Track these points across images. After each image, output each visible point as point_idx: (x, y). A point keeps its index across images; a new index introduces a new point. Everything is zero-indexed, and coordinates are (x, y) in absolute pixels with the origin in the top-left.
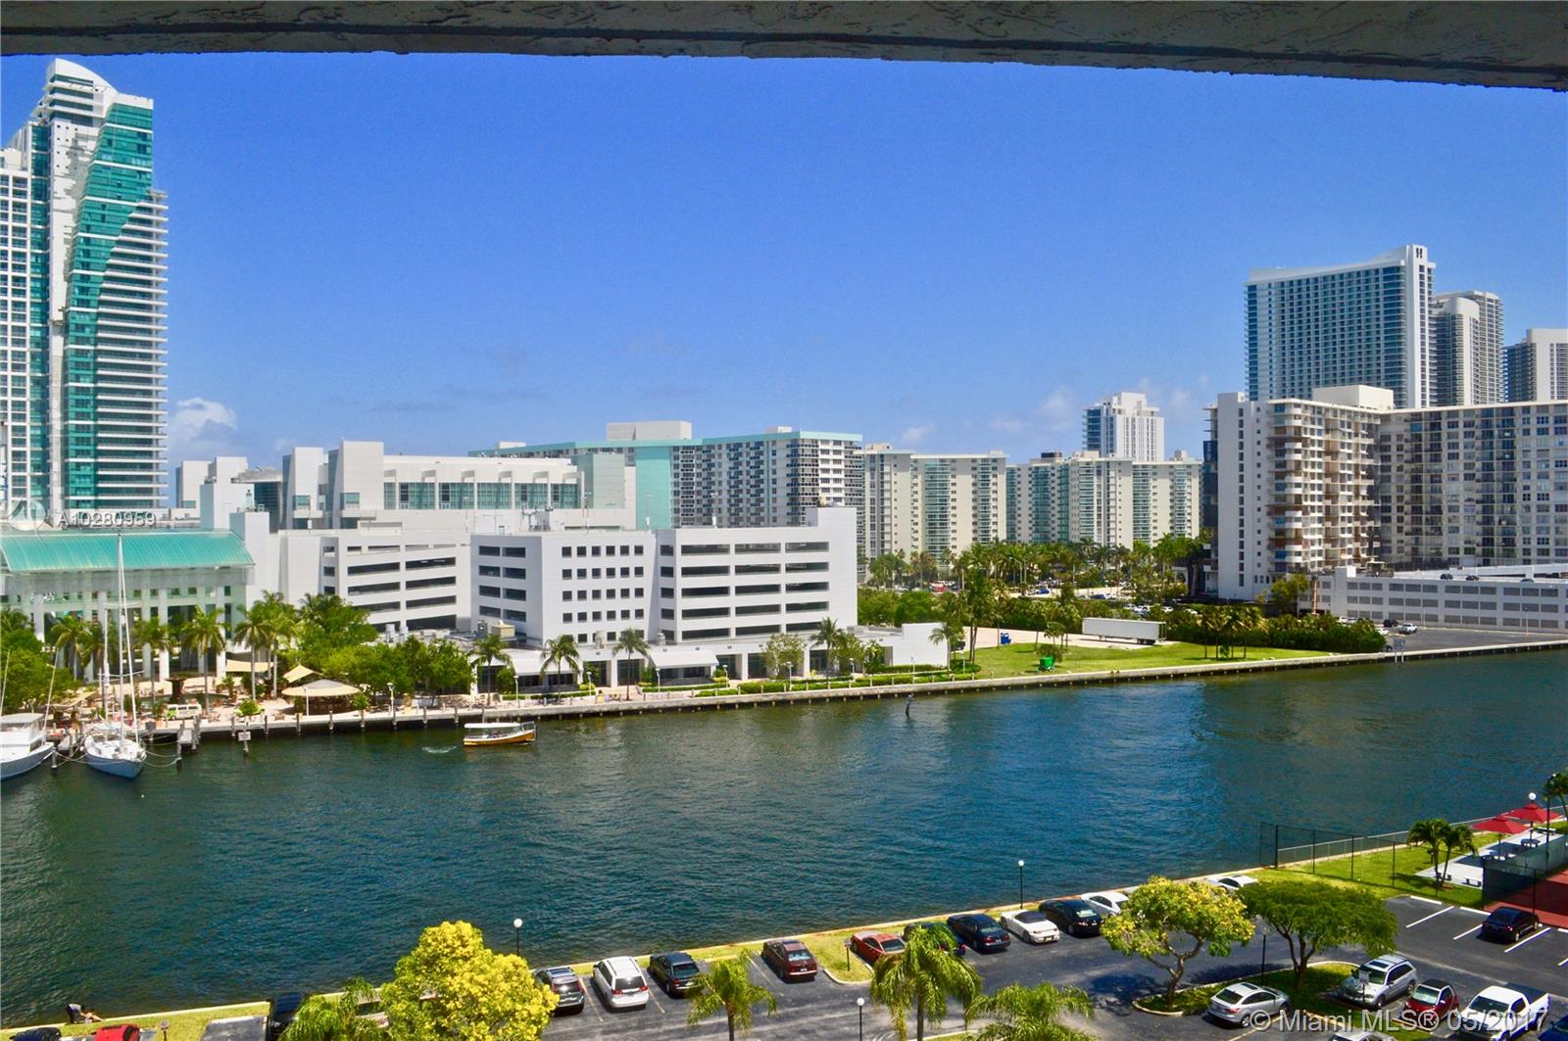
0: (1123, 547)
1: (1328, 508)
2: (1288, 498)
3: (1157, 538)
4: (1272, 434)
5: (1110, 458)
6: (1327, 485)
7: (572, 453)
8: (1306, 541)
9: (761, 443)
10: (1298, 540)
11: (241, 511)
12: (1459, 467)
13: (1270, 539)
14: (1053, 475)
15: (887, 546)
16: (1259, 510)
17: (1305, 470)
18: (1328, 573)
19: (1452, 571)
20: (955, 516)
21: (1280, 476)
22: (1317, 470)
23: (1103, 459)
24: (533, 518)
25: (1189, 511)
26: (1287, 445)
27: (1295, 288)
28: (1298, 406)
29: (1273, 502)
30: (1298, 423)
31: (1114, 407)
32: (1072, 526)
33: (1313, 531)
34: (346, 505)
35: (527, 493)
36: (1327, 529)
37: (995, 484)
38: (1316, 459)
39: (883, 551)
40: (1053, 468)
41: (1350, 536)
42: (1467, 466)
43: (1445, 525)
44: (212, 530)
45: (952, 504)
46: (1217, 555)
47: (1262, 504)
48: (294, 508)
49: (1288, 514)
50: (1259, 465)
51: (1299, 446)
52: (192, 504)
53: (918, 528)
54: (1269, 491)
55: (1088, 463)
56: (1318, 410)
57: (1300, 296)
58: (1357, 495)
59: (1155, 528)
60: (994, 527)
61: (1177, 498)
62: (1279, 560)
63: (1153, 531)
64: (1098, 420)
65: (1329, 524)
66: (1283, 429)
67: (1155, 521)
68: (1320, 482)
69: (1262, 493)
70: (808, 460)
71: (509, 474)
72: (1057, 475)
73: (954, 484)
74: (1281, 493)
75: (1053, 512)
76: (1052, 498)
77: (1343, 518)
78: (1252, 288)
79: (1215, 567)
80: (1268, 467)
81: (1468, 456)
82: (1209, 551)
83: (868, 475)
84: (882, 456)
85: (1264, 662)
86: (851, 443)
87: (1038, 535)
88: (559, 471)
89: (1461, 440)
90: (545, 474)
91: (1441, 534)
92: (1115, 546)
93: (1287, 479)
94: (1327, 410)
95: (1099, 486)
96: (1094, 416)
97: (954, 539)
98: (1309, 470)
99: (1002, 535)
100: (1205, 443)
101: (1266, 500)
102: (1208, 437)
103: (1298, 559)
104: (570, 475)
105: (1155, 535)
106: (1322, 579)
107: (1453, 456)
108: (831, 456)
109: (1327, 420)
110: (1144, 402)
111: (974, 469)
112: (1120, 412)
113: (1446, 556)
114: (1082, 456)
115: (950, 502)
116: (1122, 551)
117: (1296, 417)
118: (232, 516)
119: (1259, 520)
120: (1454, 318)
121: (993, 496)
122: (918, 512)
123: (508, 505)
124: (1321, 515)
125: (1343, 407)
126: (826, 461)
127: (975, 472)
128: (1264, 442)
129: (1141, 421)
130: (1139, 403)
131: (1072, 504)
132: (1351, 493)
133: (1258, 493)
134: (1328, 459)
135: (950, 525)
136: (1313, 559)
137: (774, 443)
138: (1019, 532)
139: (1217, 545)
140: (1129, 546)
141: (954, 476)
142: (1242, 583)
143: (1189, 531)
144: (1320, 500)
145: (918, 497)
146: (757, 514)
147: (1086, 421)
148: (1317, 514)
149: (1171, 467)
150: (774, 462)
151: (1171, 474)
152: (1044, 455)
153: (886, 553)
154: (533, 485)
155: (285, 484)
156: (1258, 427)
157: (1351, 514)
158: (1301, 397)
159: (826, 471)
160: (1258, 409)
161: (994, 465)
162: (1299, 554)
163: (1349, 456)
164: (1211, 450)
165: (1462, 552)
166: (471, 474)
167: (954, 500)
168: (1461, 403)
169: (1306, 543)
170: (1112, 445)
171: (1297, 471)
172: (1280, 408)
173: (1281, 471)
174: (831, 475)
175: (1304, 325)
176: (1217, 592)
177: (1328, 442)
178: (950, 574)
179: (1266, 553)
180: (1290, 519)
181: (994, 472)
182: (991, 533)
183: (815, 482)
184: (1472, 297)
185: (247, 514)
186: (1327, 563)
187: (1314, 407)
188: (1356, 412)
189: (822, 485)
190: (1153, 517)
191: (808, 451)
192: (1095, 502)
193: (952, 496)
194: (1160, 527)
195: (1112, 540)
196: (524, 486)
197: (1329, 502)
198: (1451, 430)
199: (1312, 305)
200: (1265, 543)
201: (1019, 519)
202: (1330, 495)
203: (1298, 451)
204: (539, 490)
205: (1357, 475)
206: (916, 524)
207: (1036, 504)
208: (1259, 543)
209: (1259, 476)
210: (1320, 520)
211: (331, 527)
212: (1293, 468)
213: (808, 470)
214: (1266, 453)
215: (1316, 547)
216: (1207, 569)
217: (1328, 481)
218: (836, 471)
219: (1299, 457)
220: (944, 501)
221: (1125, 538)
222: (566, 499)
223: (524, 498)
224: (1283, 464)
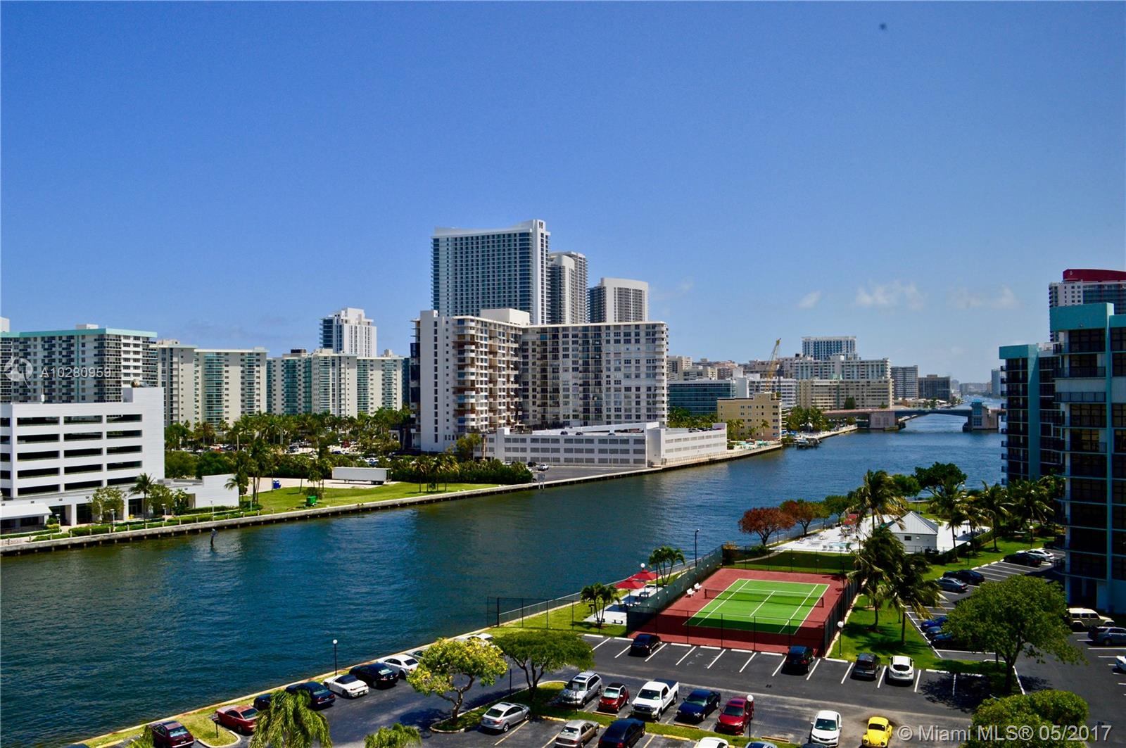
0: (352, 418)
1: (491, 389)
2: (466, 383)
3: (373, 411)
4: (456, 339)
5: (341, 354)
6: (490, 374)
8: (478, 411)
9: (72, 337)
10: (473, 411)
12: (569, 363)
13: (455, 410)
14: (300, 365)
15: (175, 418)
16: (447, 390)
17: (477, 364)
18: (491, 432)
19: (566, 429)
20: (228, 395)
21: (461, 367)
22: (484, 364)
23: (336, 355)
25: (395, 391)
26: (466, 347)
27: (464, 242)
28: (472, 321)
29: (457, 385)
30: (473, 332)
31: (342, 318)
32: (314, 402)
33: (482, 405)
36: (491, 403)
37: (259, 372)
38: (484, 357)
39: (172, 422)
40: (300, 361)
41: (504, 407)
42: (574, 362)
43: (561, 400)
45: (226, 386)
46: (419, 421)
47: (449, 386)
49: (466, 393)
50: (447, 360)
51: (473, 347)
53: (199, 404)
54: (454, 378)
55: (326, 358)
56: (484, 324)
57: (467, 248)
58: (508, 381)
59: (372, 403)
60: (257, 403)
61: (387, 382)
62: (460, 424)
63: (371, 406)
64: (331, 327)
65: (491, 400)
66: (463, 336)
67: (372, 399)
68: (486, 372)
69: (450, 378)
70: (112, 351)
72: (303, 365)
73: (227, 372)
74: (461, 379)
75: (300, 392)
76: (299, 383)
77: (500, 396)
78: (436, 240)
79: (419, 430)
80: (453, 362)
81: (575, 356)
82: (414, 419)
83: (160, 366)
84: (172, 349)
85: (458, 493)
86: (148, 338)
87: (289, 409)
89: (571, 346)
91: (559, 406)
92: (346, 417)
93: (466, 370)
94: (490, 324)
95: (333, 374)
96: (328, 324)
97: (227, 412)
98: (480, 364)
99: (264, 410)
100: (412, 344)
101: (452, 384)
102: (414, 340)
103: (473, 424)
105: (372, 408)
106: (489, 436)
107: (566, 356)
108: (132, 348)
109: (490, 331)
110: (363, 315)
111: (242, 360)
112: (346, 322)
113: (562, 420)
114: (321, 352)
115: (224, 385)
116: (351, 420)
117: (472, 328)
119: (448, 398)
120: (560, 268)
121: (257, 380)
122: (199, 392)
124: (486, 394)
125: (500, 323)
126: (128, 352)
127: (243, 363)
128: (451, 345)
129: (361, 328)
130: (360, 316)
131: (314, 387)
132: (505, 380)
133: (447, 379)
134: (491, 356)
135: (224, 402)
136: (482, 423)
137: (83, 337)
138: (274, 407)
139: (419, 414)
140: (356, 417)
141: (227, 366)
142: (436, 441)
143: (395, 405)
144: (486, 384)
145: (199, 381)
146: (68, 393)
147: (322, 327)
148: (484, 394)
149: (383, 361)
150: (83, 352)
151: (383, 366)
152: (293, 351)
153: (174, 424)
156: (447, 334)
157: (505, 394)
158: (473, 315)
159: (127, 360)
160: (447, 322)
161: (258, 357)
162: (473, 420)
163: (504, 355)
164: (416, 349)
165: (571, 417)
167: (227, 383)
168: (564, 322)
169: (477, 413)
170: (341, 345)
171: (472, 365)
172: (461, 322)
173: (462, 365)
174: (132, 363)
175: (470, 268)
176: (420, 446)
177: (491, 345)
178: (225, 439)
179: (452, 420)
180: (468, 397)
181: (258, 363)
182: (255, 408)
183: (118, 368)
184: (570, 256)
186: (491, 426)
187: (482, 322)
188: (508, 326)
189: (124, 371)
190: (370, 396)
191: (112, 344)
192: (331, 385)
193: (226, 380)
194: (376, 403)
195: (343, 412)
197: (491, 385)
198: (564, 339)
199: (475, 254)
200: (452, 413)
201: (274, 397)
202: (492, 381)
203: (472, 351)
205: (508, 367)
206: (198, 401)
207: (287, 387)
208: (448, 413)
209: (447, 367)
210: (486, 397)
212: (470, 362)
213: (112, 359)
214: (452, 352)
215: (484, 415)
216: (413, 431)
217: (491, 371)
218: (136, 360)
219: (473, 355)
220: (219, 384)
221: (351, 411)
224: (463, 360)
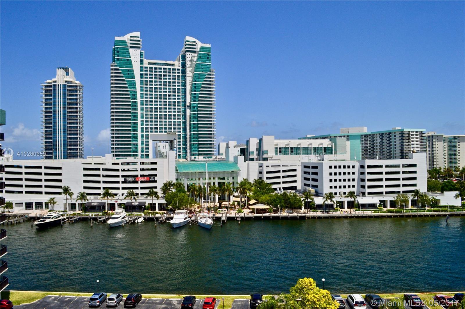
7: (329, 137)
9: (390, 133)
11: (237, 156)
15: (435, 166)
20: (459, 156)
24: (319, 157)
34: (264, 154)
35: (316, 150)
44: (229, 161)
48: (250, 155)
52: (222, 154)
53: (446, 160)
70: (407, 138)
71: (311, 144)
73: (459, 145)
83: (427, 143)
84: (433, 136)
86: (422, 132)
88: (326, 143)
90: (322, 144)
97: (459, 163)
104: (329, 144)
108: (415, 136)
115: (457, 151)
118: (234, 157)
122: (446, 155)
123: (311, 154)
126: (413, 138)
135: (458, 159)
137: (395, 133)
141: (459, 142)
145: (446, 149)
146: (389, 156)
150: (395, 139)
153: (434, 168)
154: (318, 148)
155: (247, 148)
159: (413, 141)
166: (300, 144)
174: (415, 143)
178: (458, 175)
183: (409, 145)
185: (239, 157)
189: (412, 146)
191: (407, 135)
196: (315, 148)
204: (320, 149)
206: (445, 158)
211: (260, 160)
213: (407, 141)
218: (417, 141)
220: (455, 151)
222: (328, 152)
223: (315, 151)
